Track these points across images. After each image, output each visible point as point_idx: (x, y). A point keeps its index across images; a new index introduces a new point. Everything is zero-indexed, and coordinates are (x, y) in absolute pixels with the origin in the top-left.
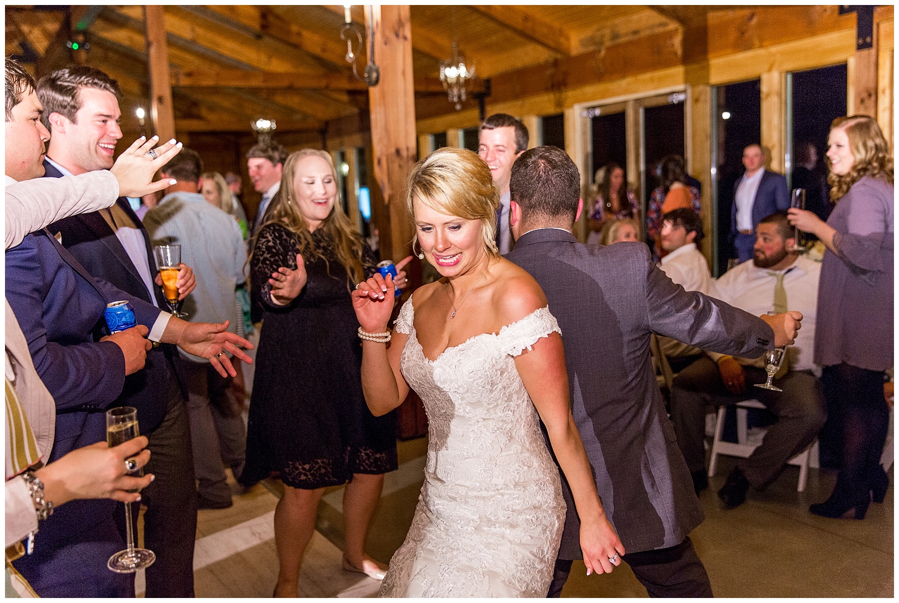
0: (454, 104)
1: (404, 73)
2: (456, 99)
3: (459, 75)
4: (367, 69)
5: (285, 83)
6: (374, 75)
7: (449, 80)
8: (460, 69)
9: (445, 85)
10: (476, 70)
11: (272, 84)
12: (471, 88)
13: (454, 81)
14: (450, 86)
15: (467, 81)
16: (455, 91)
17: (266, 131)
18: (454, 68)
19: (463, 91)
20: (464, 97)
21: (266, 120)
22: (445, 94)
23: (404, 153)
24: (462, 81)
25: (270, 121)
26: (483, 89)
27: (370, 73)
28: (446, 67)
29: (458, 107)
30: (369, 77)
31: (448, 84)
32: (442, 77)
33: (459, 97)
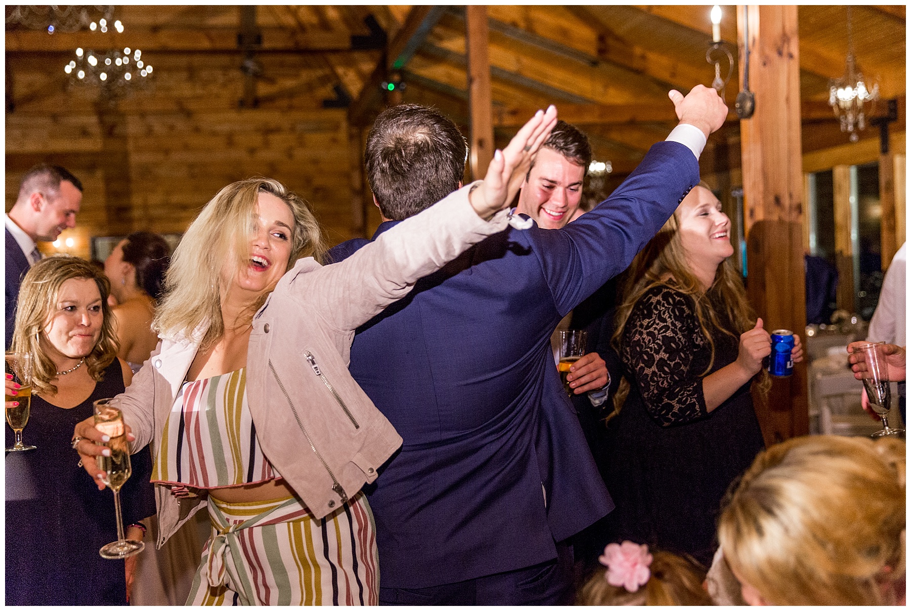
0: (849, 134)
1: (788, 100)
2: (850, 128)
3: (856, 97)
4: (739, 97)
5: (626, 117)
6: (748, 105)
7: (842, 105)
8: (859, 89)
9: (836, 110)
10: (880, 89)
11: (608, 119)
12: (872, 112)
13: (849, 104)
14: (843, 111)
15: (867, 104)
16: (850, 118)
17: (600, 174)
18: (849, 89)
19: (861, 117)
20: (862, 125)
21: (600, 162)
22: (835, 121)
23: (786, 202)
24: (860, 103)
25: (605, 163)
26: (886, 113)
27: (742, 101)
28: (837, 88)
29: (854, 138)
30: (742, 107)
31: (840, 109)
32: (832, 100)
33: (856, 125)
